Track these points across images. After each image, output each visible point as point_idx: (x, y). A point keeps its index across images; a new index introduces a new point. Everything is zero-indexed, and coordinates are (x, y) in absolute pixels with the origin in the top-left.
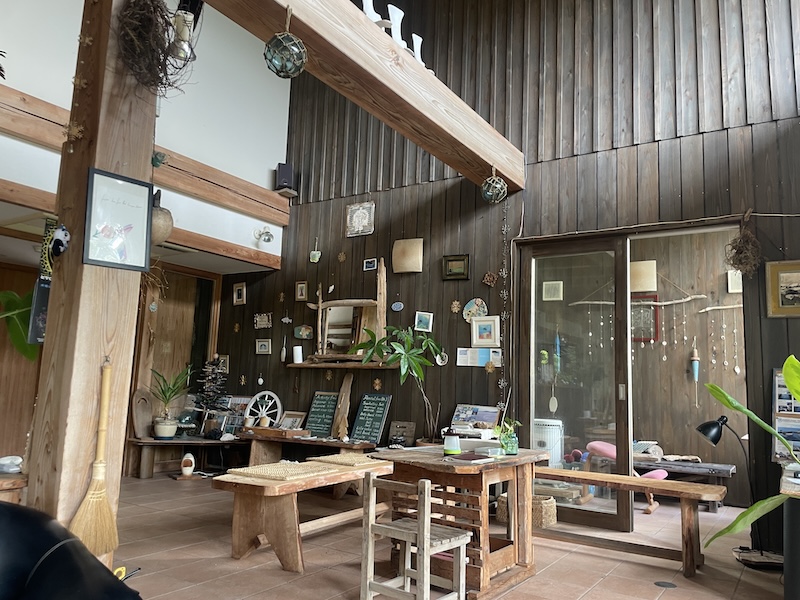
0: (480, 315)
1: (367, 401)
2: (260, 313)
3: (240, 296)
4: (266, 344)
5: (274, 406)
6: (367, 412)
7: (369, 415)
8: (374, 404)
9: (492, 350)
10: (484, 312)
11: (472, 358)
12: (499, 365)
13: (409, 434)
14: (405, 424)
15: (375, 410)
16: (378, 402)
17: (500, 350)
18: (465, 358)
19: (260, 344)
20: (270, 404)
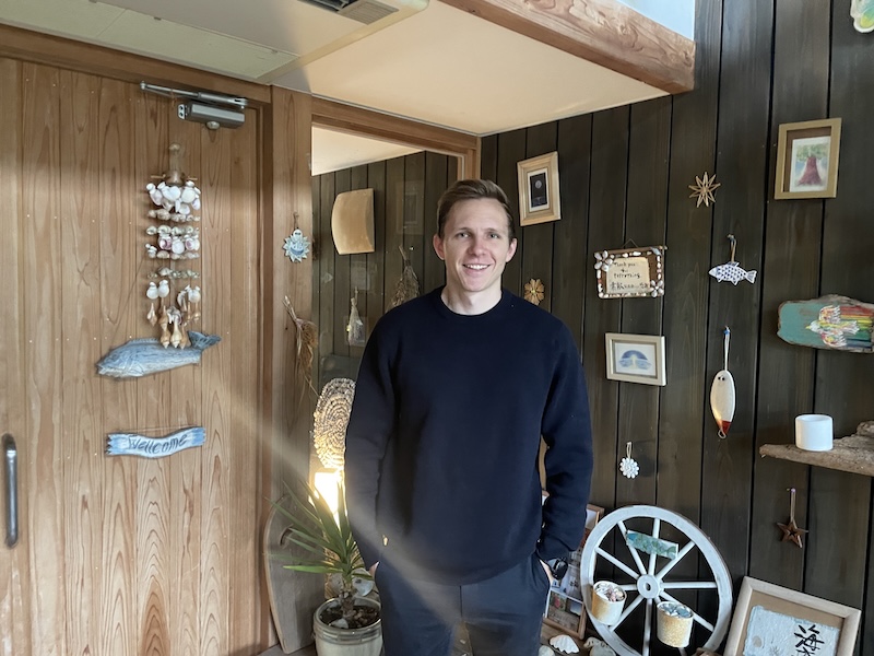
2: (619, 245)
3: (539, 196)
4: (647, 350)
5: (696, 566)
19: (622, 348)
20: (678, 557)
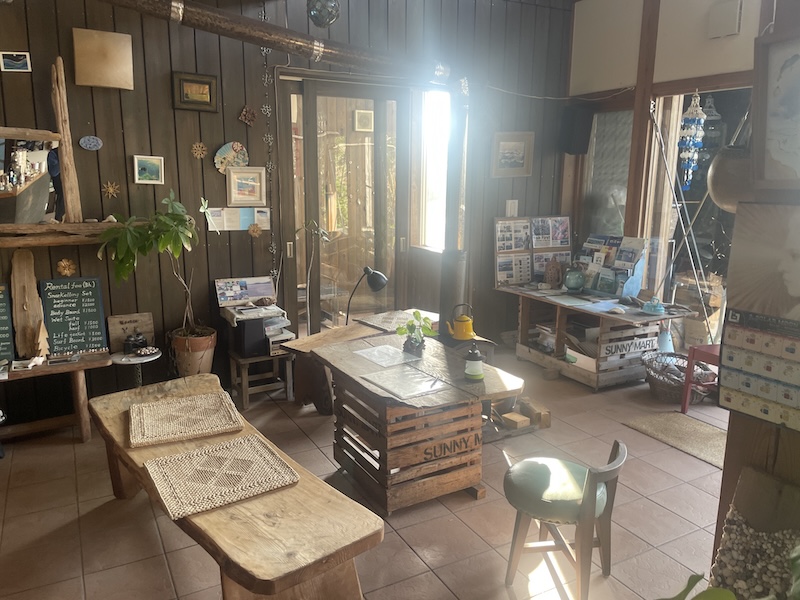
0: (238, 164)
1: (55, 292)
6: (62, 309)
7: (68, 312)
8: (70, 294)
9: (256, 209)
10: (244, 161)
11: (229, 220)
12: (266, 226)
13: (145, 329)
14: (135, 316)
15: (79, 305)
16: (79, 291)
17: (267, 210)
18: (219, 221)
